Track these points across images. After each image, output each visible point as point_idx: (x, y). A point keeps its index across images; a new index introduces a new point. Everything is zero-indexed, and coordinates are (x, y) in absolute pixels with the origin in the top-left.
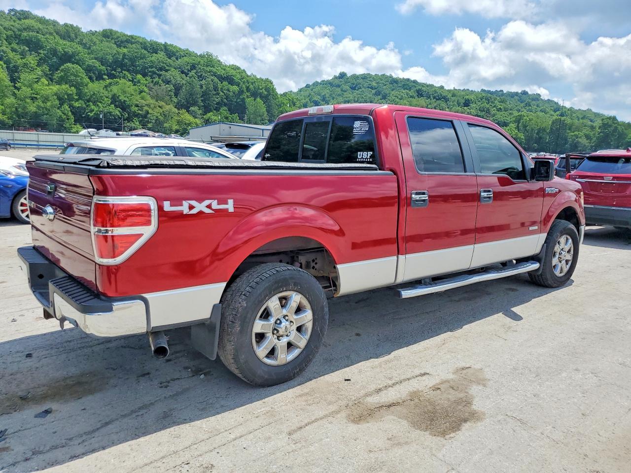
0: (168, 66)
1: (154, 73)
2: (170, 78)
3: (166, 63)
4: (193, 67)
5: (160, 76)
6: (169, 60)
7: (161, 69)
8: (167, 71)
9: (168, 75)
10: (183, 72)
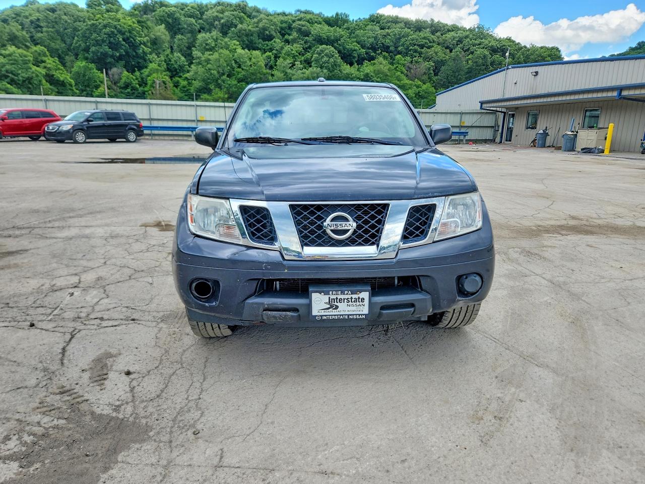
0: (430, 42)
1: (416, 51)
2: (431, 55)
3: (429, 40)
4: (460, 41)
5: (420, 53)
6: (432, 36)
7: (422, 47)
8: (429, 47)
9: (431, 52)
10: (447, 48)
